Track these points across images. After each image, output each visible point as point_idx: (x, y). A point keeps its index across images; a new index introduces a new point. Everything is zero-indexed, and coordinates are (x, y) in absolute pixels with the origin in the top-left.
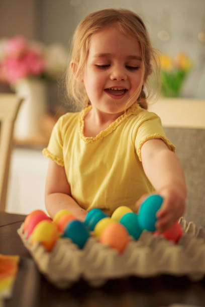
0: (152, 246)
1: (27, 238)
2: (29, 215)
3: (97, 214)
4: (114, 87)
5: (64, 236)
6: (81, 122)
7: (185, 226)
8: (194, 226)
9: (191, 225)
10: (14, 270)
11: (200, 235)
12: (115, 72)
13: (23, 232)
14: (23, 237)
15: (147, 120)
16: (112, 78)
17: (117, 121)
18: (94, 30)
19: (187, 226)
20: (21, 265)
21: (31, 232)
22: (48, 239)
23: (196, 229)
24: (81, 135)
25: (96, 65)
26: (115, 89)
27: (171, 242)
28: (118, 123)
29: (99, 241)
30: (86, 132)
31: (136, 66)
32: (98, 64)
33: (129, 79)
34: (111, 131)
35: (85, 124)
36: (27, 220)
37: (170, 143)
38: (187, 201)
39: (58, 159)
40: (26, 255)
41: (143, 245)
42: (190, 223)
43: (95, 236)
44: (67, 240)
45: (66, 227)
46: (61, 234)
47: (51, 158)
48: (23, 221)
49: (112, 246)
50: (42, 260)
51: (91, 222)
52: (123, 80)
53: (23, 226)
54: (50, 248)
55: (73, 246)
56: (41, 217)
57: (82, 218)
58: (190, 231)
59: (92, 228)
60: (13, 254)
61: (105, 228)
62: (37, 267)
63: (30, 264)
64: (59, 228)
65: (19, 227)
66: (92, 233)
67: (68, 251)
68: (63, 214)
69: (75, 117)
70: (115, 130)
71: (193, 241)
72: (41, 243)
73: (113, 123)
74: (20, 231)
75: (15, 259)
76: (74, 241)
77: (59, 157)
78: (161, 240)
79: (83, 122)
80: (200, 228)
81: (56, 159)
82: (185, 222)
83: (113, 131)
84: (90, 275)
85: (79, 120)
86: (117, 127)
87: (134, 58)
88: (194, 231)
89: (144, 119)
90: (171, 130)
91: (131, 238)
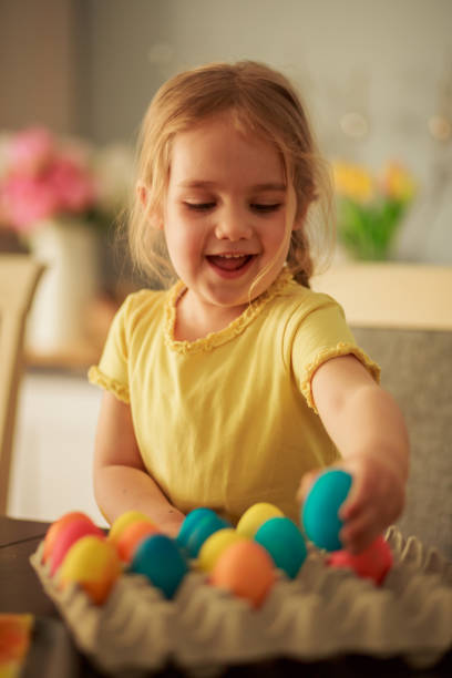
0: (326, 592)
1: (52, 575)
2: (56, 522)
3: (205, 521)
4: (224, 254)
5: (133, 570)
6: (169, 311)
7: (399, 545)
8: (419, 546)
9: (413, 545)
10: (21, 647)
11: (432, 567)
12: (224, 222)
13: (43, 562)
14: (43, 572)
15: (314, 311)
16: (219, 234)
17: (245, 314)
18: (178, 127)
19: (404, 544)
20: (38, 636)
21: (59, 561)
22: (97, 577)
23: (424, 554)
24: (168, 337)
25: (185, 203)
26: (228, 256)
27: (367, 583)
28: (249, 320)
29: (208, 582)
30: (178, 331)
31: (274, 203)
32: (190, 201)
33: (257, 235)
34: (233, 336)
35: (177, 314)
36: (53, 535)
37: (370, 362)
38: (408, 489)
39: (118, 387)
40: (49, 613)
41: (306, 590)
42: (410, 539)
43: (199, 570)
44: (139, 579)
45: (136, 549)
46: (125, 565)
47: (105, 384)
48: (42, 536)
49: (236, 593)
50: (83, 624)
51: (193, 537)
52: (243, 239)
53: (43, 548)
54: (100, 596)
55: (151, 592)
56: (81, 527)
57: (173, 530)
58: (410, 557)
59: (195, 552)
60: (21, 611)
61: (223, 552)
62: (71, 639)
63: (58, 632)
64: (121, 552)
65: (34, 550)
66: (194, 563)
67: (140, 604)
68: (130, 520)
69: (155, 299)
70: (242, 333)
71: (417, 581)
72: (82, 587)
73: (238, 319)
74: (35, 560)
75: (25, 621)
76: (154, 582)
77: (120, 384)
78: (345, 577)
79: (173, 310)
80: (432, 549)
81: (114, 387)
82: (399, 536)
83: (237, 336)
84: (188, 657)
85: (165, 307)
86: (245, 328)
87: (268, 187)
88: (419, 558)
89: (307, 309)
90: (370, 332)
91: (279, 573)
